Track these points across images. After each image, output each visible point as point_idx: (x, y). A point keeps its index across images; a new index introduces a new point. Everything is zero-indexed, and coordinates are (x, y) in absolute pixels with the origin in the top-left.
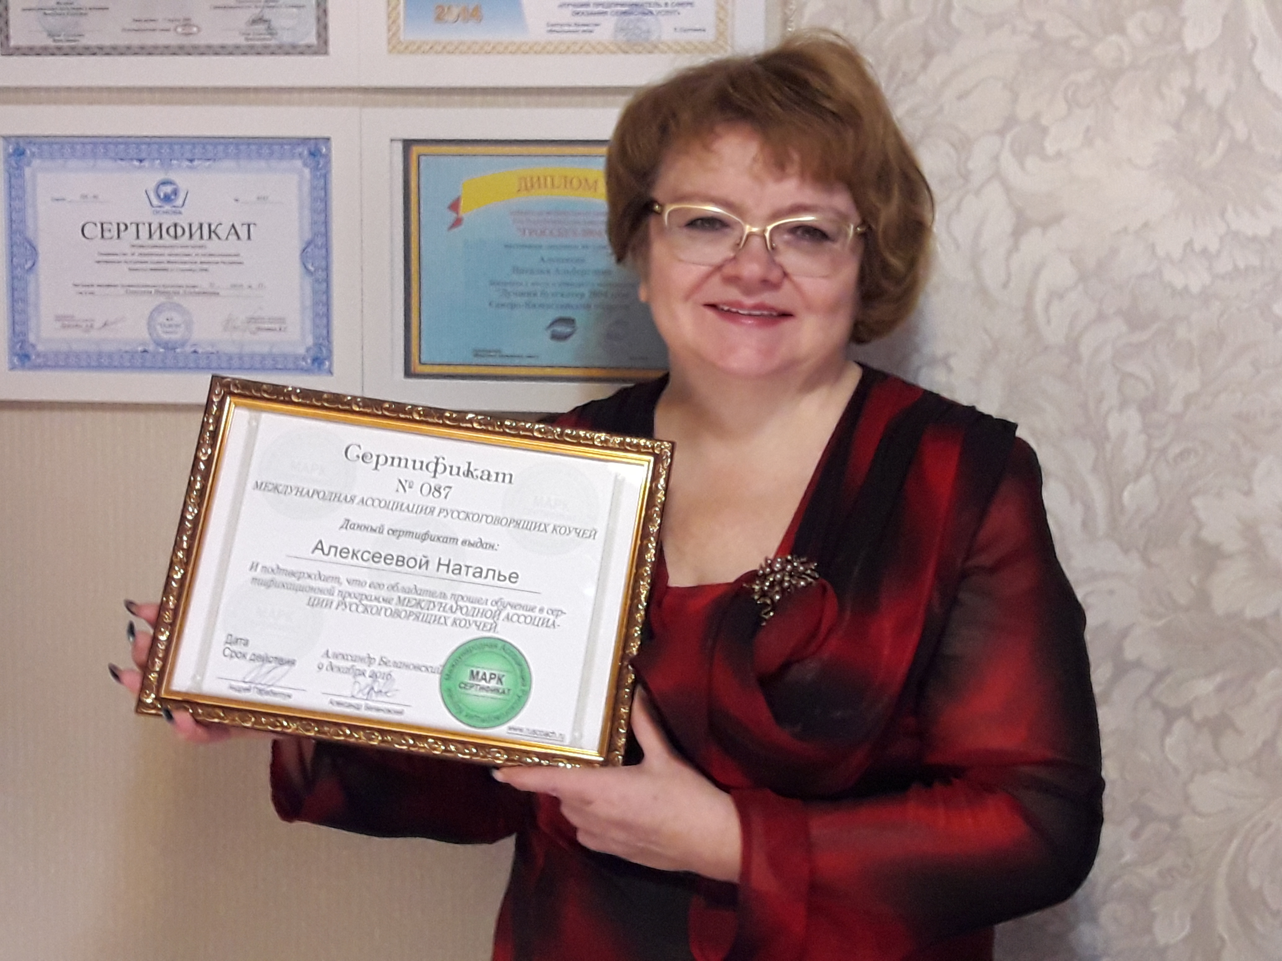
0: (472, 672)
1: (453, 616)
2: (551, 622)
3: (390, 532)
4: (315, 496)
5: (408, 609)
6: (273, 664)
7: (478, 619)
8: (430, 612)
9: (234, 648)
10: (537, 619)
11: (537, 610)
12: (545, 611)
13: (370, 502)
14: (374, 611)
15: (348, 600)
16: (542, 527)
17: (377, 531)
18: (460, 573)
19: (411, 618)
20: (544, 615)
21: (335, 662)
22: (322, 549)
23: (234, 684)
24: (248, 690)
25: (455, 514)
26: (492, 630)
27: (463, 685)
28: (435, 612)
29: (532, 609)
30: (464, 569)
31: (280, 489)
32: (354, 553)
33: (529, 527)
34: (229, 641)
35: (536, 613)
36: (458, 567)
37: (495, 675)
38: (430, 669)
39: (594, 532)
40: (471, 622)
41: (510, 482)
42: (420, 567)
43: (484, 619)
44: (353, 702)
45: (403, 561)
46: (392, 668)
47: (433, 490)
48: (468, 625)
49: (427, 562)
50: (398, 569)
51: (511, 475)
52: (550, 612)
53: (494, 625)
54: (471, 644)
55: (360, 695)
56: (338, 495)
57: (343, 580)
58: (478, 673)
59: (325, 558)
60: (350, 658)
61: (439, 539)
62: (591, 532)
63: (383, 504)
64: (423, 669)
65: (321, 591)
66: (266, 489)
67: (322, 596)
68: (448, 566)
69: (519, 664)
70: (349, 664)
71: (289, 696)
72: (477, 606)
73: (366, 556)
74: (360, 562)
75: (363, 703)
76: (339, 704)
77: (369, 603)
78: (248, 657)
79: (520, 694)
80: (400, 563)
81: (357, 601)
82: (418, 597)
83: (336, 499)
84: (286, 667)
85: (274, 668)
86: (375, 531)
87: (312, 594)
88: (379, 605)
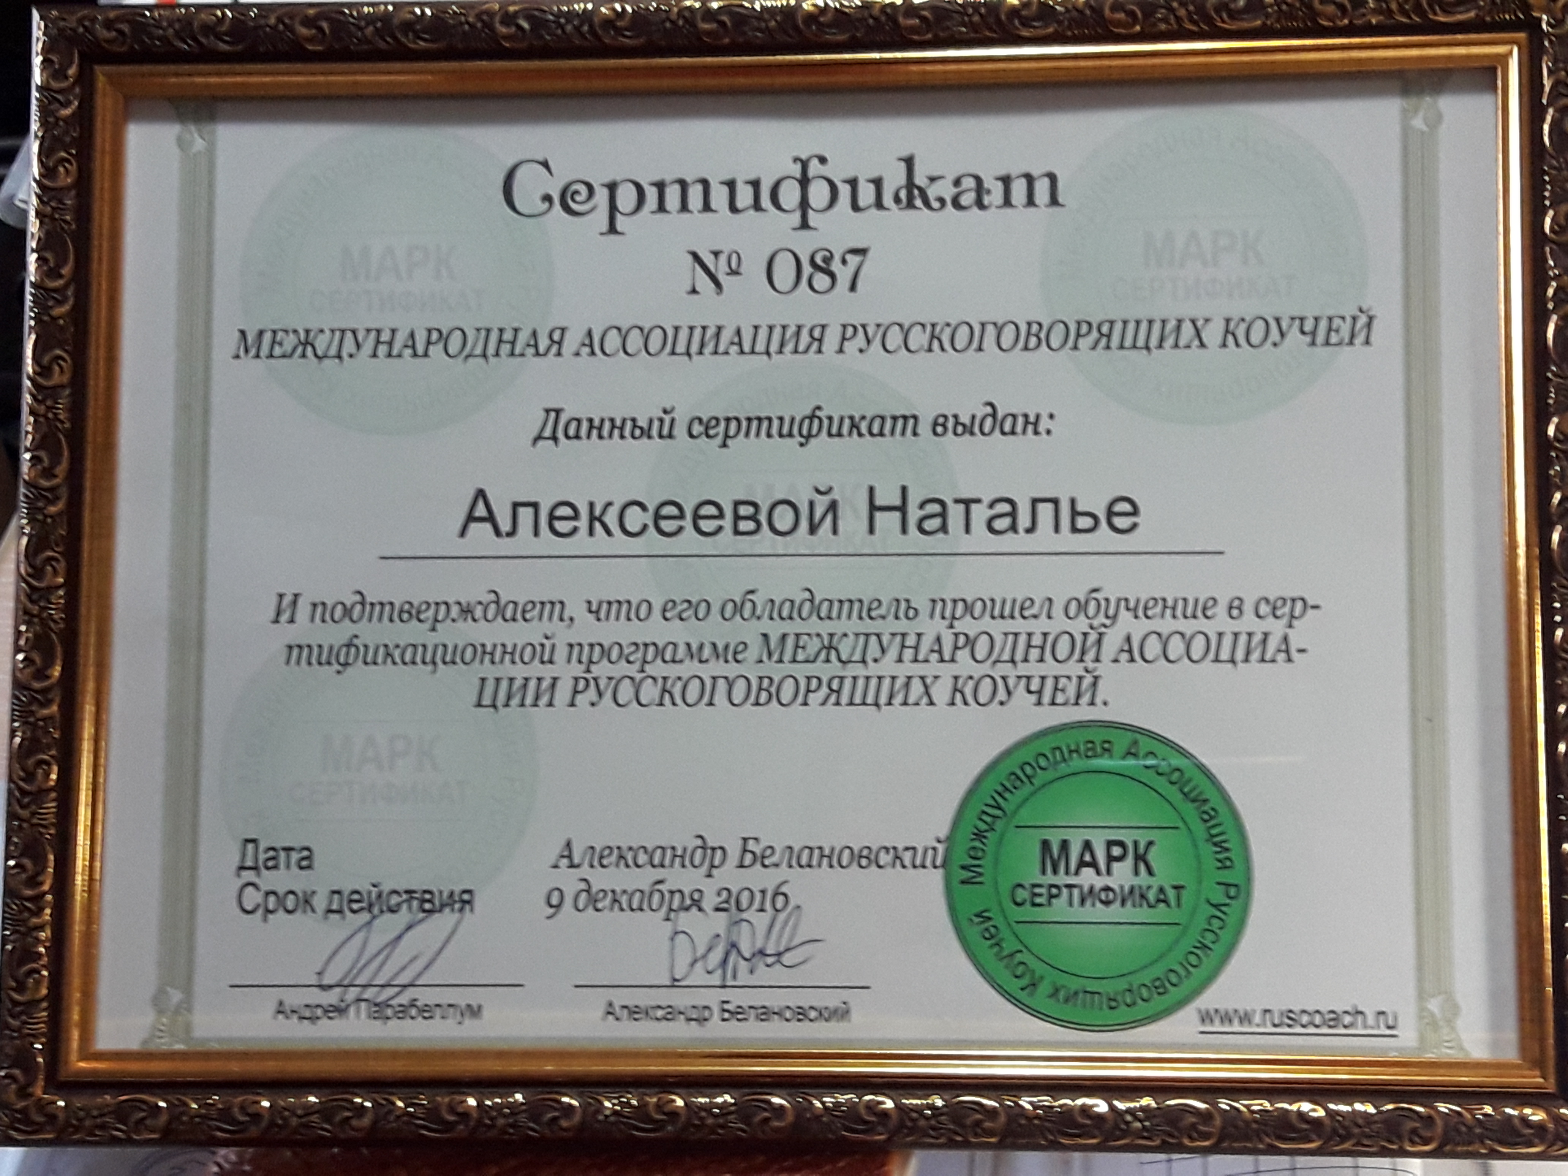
0: (1046, 845)
1: (947, 671)
2: (1273, 644)
3: (697, 429)
4: (436, 351)
5: (801, 671)
6: (404, 916)
7: (1033, 669)
8: (873, 669)
9: (270, 880)
10: (1227, 641)
11: (1221, 610)
12: (1248, 608)
13: (613, 341)
14: (693, 693)
15: (601, 670)
16: (1187, 330)
17: (655, 432)
18: (944, 528)
19: (815, 698)
20: (1248, 622)
21: (601, 879)
22: (490, 518)
23: (295, 998)
24: (340, 1010)
25: (894, 339)
26: (1085, 699)
27: (1022, 895)
28: (887, 666)
29: (1205, 609)
30: (956, 513)
31: (321, 344)
32: (592, 518)
33: (1141, 342)
34: (249, 863)
35: (1221, 622)
36: (936, 508)
37: (1121, 844)
38: (907, 857)
39: (1363, 320)
40: (1011, 682)
41: (1054, 201)
42: (813, 529)
43: (1050, 668)
44: (680, 999)
45: (753, 518)
46: (783, 872)
47: (807, 269)
48: (1002, 694)
49: (833, 507)
50: (744, 544)
51: (1052, 178)
52: (1264, 609)
53: (1088, 680)
54: (1026, 754)
55: (698, 976)
56: (508, 336)
57: (576, 609)
58: (1065, 845)
59: (506, 546)
60: (642, 858)
61: (854, 426)
62: (1354, 319)
63: (655, 341)
64: (884, 858)
65: (511, 653)
66: (277, 351)
67: (519, 672)
68: (902, 509)
69: (1199, 801)
70: (643, 878)
71: (474, 1011)
72: (1018, 625)
73: (635, 519)
74: (620, 543)
75: (713, 998)
76: (634, 1012)
77: (672, 671)
78: (320, 902)
79: (1219, 897)
80: (744, 526)
81: (632, 670)
82: (825, 628)
83: (506, 348)
84: (446, 919)
85: (409, 927)
86: (646, 433)
87: (489, 671)
88: (706, 672)
